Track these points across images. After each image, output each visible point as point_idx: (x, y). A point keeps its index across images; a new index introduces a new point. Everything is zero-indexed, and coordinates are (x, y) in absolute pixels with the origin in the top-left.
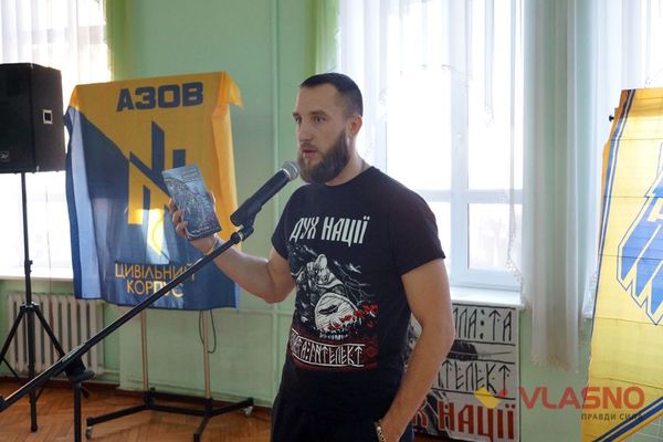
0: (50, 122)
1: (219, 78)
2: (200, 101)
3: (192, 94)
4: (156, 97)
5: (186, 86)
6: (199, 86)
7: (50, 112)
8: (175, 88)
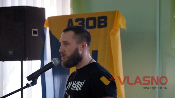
0: (36, 35)
1: (115, 14)
2: (106, 25)
3: (102, 22)
4: (85, 23)
5: (100, 18)
6: (105, 18)
7: (36, 30)
8: (94, 19)
